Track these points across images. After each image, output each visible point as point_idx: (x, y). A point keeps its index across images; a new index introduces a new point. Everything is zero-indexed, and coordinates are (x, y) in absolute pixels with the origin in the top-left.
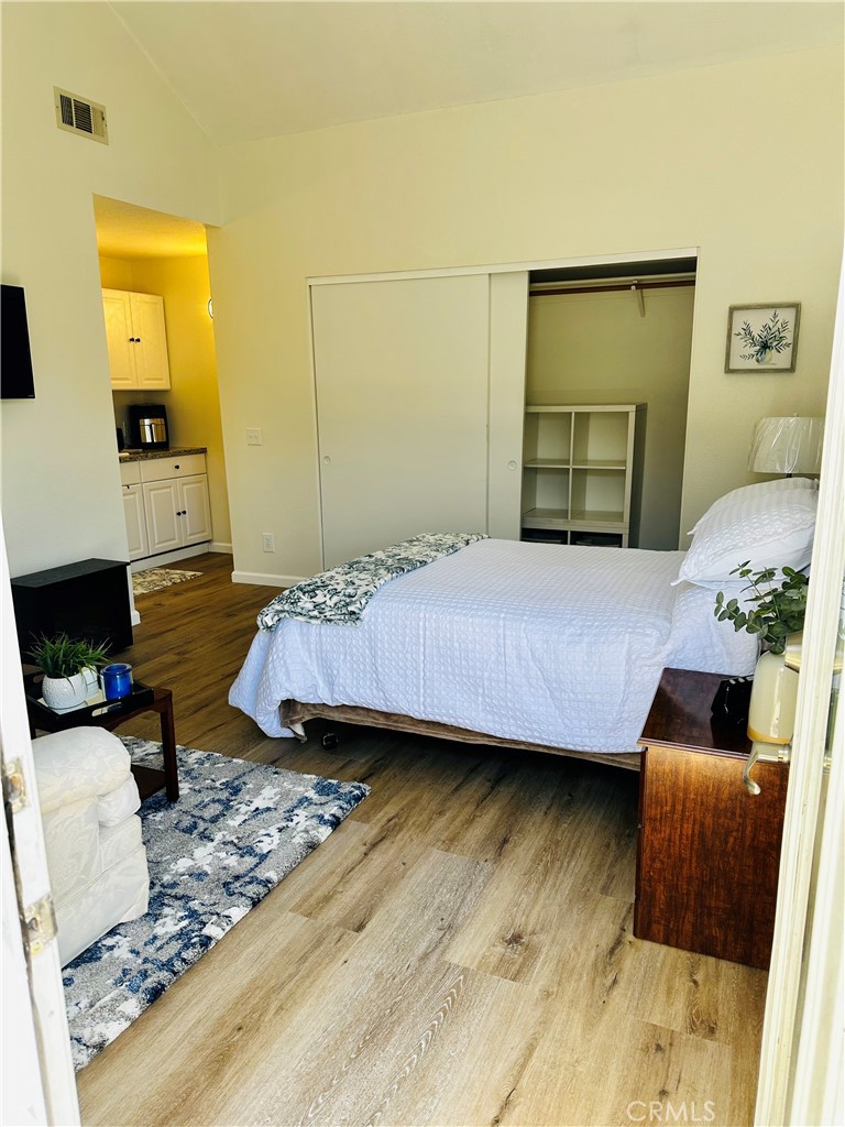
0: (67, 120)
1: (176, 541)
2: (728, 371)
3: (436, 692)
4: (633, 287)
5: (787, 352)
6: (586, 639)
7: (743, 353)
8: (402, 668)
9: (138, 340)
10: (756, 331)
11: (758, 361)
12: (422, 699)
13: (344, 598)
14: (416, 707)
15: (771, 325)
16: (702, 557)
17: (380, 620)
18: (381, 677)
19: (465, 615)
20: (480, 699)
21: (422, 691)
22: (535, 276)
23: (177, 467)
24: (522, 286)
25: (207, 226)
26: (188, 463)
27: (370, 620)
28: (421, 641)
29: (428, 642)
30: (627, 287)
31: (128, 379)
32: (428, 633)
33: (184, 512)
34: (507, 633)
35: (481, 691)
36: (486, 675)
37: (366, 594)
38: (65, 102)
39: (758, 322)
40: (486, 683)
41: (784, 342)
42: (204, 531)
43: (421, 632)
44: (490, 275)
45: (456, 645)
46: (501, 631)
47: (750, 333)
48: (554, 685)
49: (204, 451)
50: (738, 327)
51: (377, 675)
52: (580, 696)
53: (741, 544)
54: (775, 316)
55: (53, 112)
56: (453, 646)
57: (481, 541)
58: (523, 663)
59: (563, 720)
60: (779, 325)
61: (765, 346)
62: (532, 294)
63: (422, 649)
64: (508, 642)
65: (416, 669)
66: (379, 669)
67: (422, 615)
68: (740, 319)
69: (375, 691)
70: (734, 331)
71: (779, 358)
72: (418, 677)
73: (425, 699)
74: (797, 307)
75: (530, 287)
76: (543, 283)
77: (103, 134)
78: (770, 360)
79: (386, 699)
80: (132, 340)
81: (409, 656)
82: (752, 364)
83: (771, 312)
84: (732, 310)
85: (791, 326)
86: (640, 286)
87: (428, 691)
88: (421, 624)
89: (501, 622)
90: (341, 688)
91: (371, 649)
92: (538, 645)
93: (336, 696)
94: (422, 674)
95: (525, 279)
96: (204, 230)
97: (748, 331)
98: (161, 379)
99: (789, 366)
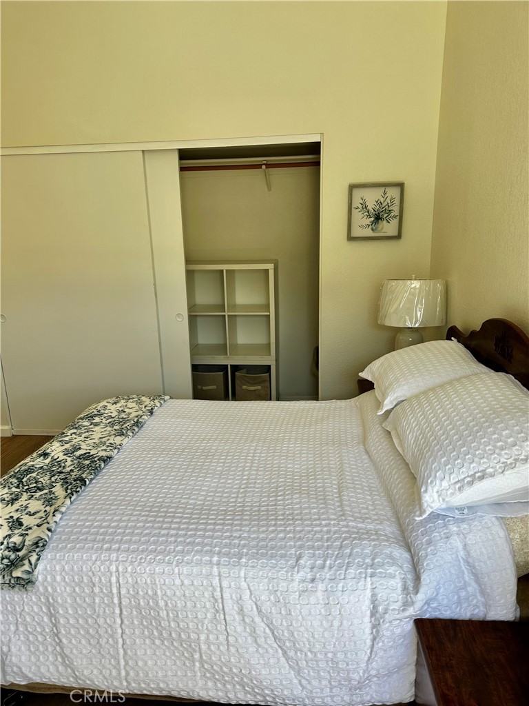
2: (351, 238)
3: (140, 663)
4: (264, 167)
5: (395, 222)
6: (321, 587)
7: (362, 224)
8: (93, 637)
10: (371, 205)
11: (373, 230)
12: (123, 673)
13: (6, 553)
14: (116, 683)
15: (382, 200)
16: (445, 484)
17: (58, 578)
18: (67, 651)
19: (170, 563)
20: (197, 664)
21: (122, 662)
22: (184, 155)
24: (174, 162)
27: (45, 580)
28: (116, 601)
29: (125, 602)
30: (258, 166)
32: (123, 591)
34: (225, 584)
35: (197, 656)
36: (203, 637)
37: (36, 544)
39: (372, 198)
40: (204, 647)
41: (392, 214)
43: (115, 591)
44: (143, 151)
45: (162, 603)
46: (216, 582)
47: (366, 207)
48: (287, 644)
50: (357, 202)
51: (62, 649)
52: (319, 655)
53: (490, 470)
54: (385, 193)
56: (157, 604)
57: (165, 405)
58: (247, 620)
59: (300, 681)
60: (388, 200)
61: (378, 218)
62: (182, 169)
63: (117, 611)
64: (226, 595)
65: (112, 636)
66: (64, 640)
67: (113, 568)
68: (358, 195)
69: (60, 668)
70: (354, 205)
71: (389, 228)
72: (115, 645)
73: (127, 673)
74: (401, 186)
75: (180, 164)
76: (191, 159)
78: (382, 229)
79: (76, 678)
81: (101, 621)
82: (368, 232)
83: (381, 190)
84: (352, 187)
85: (397, 201)
86: (269, 166)
87: (130, 662)
88: (114, 579)
89: (215, 570)
90: (15, 669)
91: (51, 616)
92: (263, 598)
93: (8, 678)
94: (120, 641)
95: (176, 156)
97: (364, 206)
99: (395, 233)
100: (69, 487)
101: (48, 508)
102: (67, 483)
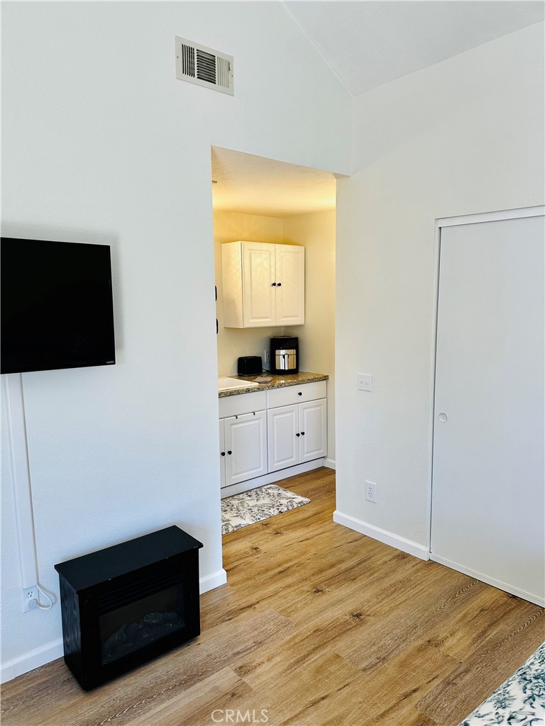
0: (188, 70)
1: (294, 459)
9: (279, 285)
23: (300, 394)
25: (337, 176)
26: (309, 390)
31: (268, 317)
33: (303, 433)
38: (187, 52)
42: (320, 449)
49: (326, 378)
55: (173, 61)
77: (227, 84)
80: (274, 284)
96: (335, 180)
98: (297, 316)
100: (529, 686)
101: (501, 711)
102: (525, 679)
